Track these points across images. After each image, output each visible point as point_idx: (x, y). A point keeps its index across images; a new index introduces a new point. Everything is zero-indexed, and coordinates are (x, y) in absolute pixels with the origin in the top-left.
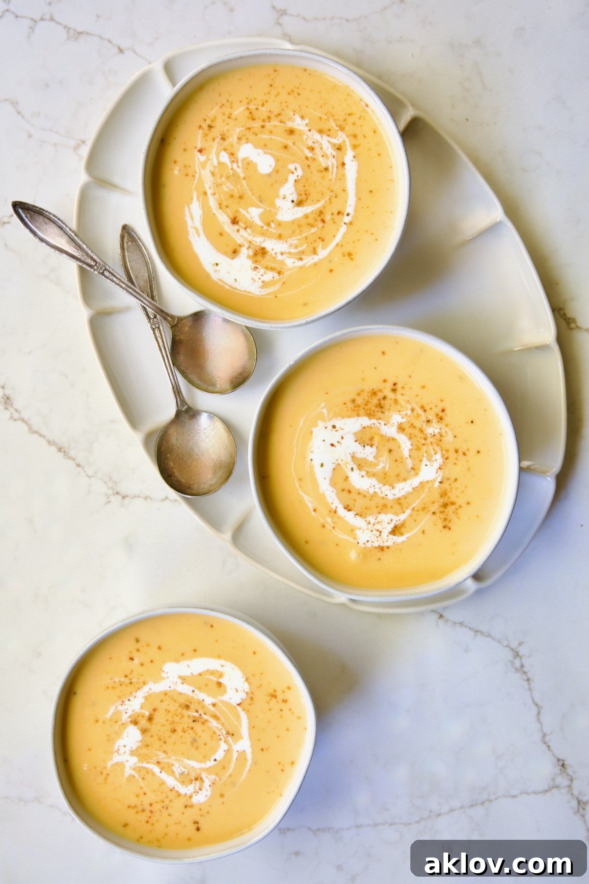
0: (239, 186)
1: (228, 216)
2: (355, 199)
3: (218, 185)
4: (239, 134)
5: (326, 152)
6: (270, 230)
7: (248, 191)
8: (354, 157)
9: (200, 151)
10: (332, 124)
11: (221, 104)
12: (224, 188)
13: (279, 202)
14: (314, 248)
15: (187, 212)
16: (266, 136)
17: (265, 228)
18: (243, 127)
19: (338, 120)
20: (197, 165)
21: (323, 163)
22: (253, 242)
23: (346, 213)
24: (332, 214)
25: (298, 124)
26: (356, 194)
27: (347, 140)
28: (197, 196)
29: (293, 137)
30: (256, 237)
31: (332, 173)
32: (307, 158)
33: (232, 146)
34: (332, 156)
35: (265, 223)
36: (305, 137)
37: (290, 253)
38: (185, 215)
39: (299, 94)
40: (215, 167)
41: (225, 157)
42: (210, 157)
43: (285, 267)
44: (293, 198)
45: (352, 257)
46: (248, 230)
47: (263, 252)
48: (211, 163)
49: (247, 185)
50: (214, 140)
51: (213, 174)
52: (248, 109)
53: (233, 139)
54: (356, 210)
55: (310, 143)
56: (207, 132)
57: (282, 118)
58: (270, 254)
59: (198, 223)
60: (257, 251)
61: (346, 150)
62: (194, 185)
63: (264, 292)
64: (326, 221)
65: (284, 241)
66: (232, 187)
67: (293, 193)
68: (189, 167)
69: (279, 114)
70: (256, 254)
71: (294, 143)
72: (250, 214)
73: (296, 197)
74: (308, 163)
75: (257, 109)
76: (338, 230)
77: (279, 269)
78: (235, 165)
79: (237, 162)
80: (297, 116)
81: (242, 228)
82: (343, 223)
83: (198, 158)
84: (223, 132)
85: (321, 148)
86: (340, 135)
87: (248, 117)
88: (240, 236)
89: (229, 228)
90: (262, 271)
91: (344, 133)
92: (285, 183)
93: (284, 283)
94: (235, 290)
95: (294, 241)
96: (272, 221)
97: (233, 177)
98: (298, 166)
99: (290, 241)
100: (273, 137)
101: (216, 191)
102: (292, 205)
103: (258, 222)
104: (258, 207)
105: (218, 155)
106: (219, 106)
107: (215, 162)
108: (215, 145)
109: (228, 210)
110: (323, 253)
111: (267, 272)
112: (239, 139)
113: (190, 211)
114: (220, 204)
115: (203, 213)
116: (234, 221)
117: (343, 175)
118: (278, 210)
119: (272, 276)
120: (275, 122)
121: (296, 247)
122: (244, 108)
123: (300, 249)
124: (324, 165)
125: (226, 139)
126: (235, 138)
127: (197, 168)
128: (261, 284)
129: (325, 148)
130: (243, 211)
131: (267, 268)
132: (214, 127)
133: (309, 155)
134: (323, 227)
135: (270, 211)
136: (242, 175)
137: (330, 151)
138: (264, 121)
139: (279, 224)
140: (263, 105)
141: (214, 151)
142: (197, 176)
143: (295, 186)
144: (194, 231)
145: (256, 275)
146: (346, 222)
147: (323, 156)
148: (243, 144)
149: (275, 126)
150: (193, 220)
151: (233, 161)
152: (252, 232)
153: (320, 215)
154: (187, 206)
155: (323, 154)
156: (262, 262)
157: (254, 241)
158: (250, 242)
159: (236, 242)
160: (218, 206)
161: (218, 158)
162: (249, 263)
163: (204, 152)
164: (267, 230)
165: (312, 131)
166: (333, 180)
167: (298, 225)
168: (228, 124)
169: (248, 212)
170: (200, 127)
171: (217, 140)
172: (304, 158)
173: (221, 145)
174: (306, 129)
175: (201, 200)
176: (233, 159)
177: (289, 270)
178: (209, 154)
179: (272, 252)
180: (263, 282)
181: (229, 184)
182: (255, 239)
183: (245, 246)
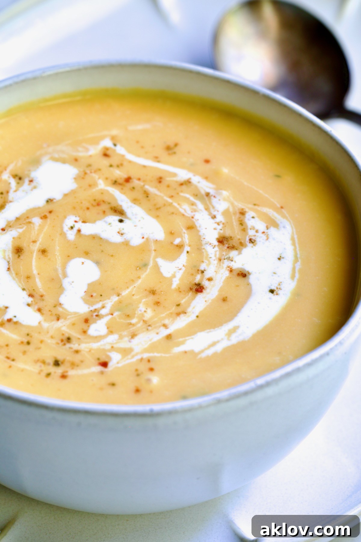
0: (135, 297)
1: (194, 298)
3: (148, 325)
6: (187, 241)
7: (136, 285)
9: (105, 365)
12: (149, 314)
13: (136, 241)
14: (182, 185)
17: (187, 248)
20: (129, 361)
22: (218, 256)
30: (208, 255)
33: (74, 324)
35: (182, 252)
37: (207, 209)
38: (216, 354)
40: (121, 337)
41: (98, 328)
42: (108, 347)
43: (231, 210)
44: (115, 221)
45: (172, 145)
46: (202, 268)
47: (222, 241)
48: (117, 343)
49: (128, 288)
50: (76, 352)
51: (133, 336)
56: (67, 364)
58: (222, 232)
59: (218, 334)
60: (228, 247)
62: (164, 355)
63: (282, 222)
65: (194, 220)
66: (142, 307)
68: (137, 370)
70: (232, 248)
72: (175, 273)
73: (110, 217)
77: (238, 215)
78: (103, 312)
79: (96, 310)
81: (203, 276)
83: (118, 363)
84: (58, 343)
88: (217, 274)
89: (212, 292)
90: (251, 233)
92: (100, 238)
93: (255, 205)
94: (298, 255)
95: (185, 209)
96: (172, 243)
99: (189, 213)
100: (35, 272)
103: (183, 259)
104: (157, 267)
105: (98, 338)
106: (13, 363)
108: (83, 347)
109: (183, 302)
110: (184, 174)
111: (249, 227)
113: (206, 349)
114: (178, 314)
115: (201, 330)
116: (199, 289)
118: (147, 239)
119: (253, 220)
121: (193, 204)
123: (192, 199)
126: (59, 324)
127: (134, 360)
128: (272, 229)
130: (176, 283)
131: (244, 230)
132: (55, 358)
134: (139, 179)
135: (155, 250)
136: (115, 299)
141: (95, 346)
142: (146, 356)
143: (94, 221)
144: (234, 335)
145: (262, 238)
148: (63, 308)
150: (218, 342)
151: (97, 316)
152: (203, 262)
154: (200, 356)
156: (239, 237)
157: (215, 256)
158: (220, 260)
159: (228, 278)
160: (182, 316)
161: (103, 337)
163: (103, 359)
164: (190, 246)
168: (42, 342)
169: (174, 276)
170: (64, 377)
171: (74, 346)
173: (79, 339)
175: (181, 340)
176: (94, 317)
177: (232, 204)
178: (104, 351)
179: (218, 231)
180: (267, 228)
181: (138, 312)
182: (212, 256)
183: (230, 265)
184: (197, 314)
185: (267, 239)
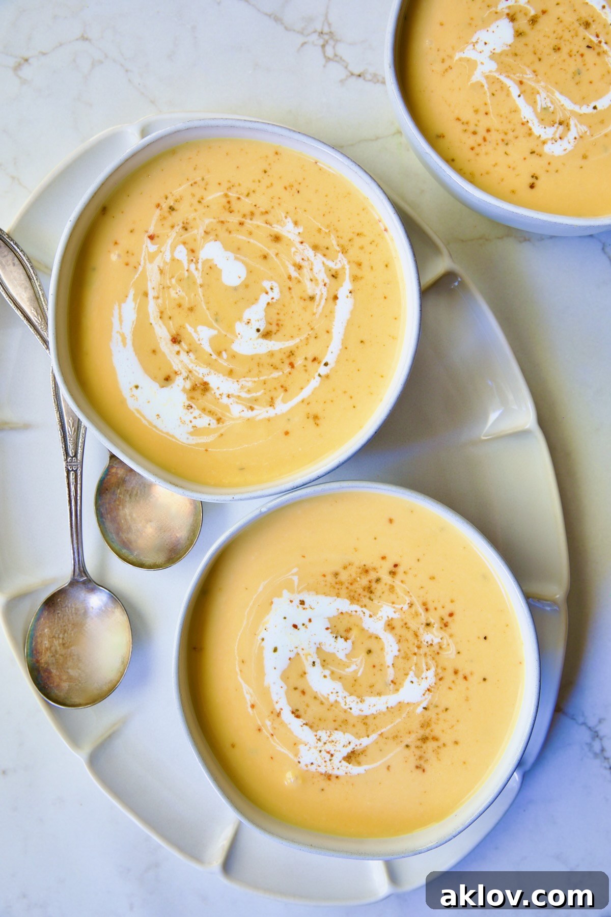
0: (193, 295)
1: (169, 331)
2: (340, 347)
3: (165, 288)
4: (207, 227)
5: (316, 275)
6: (220, 361)
7: (203, 303)
8: (350, 292)
9: (151, 238)
10: (333, 242)
11: (192, 182)
12: (173, 293)
13: (239, 327)
14: (272, 399)
15: (116, 313)
16: (241, 237)
17: (214, 357)
18: (214, 218)
19: (341, 238)
20: (143, 255)
21: (310, 289)
22: (194, 372)
23: (324, 362)
24: (306, 358)
25: (289, 231)
26: (342, 340)
27: (347, 267)
28: (134, 295)
29: (278, 245)
30: (200, 366)
31: (318, 306)
32: (290, 278)
33: (195, 240)
34: (323, 284)
35: (214, 351)
36: (293, 250)
37: (239, 397)
38: (112, 315)
39: (298, 192)
40: (165, 263)
41: (181, 253)
42: (163, 249)
43: (228, 414)
44: (260, 326)
45: (318, 422)
46: (191, 354)
47: (205, 387)
48: (163, 256)
49: (203, 295)
50: (173, 227)
51: (161, 272)
52: (226, 195)
53: (198, 232)
54: (338, 361)
55: (298, 259)
56: (166, 214)
57: (269, 217)
58: (213, 392)
59: (128, 329)
60: (196, 385)
61: (344, 280)
62: (133, 280)
63: (193, 440)
64: (295, 366)
65: (235, 380)
66: (182, 294)
67: (261, 320)
68: (133, 254)
69: (267, 212)
70: (194, 388)
71: (277, 254)
72: (198, 335)
73: (265, 325)
74: (290, 284)
75: (239, 198)
76: (308, 381)
77: (220, 415)
78: (193, 266)
79: (197, 262)
80: (289, 219)
81: (184, 350)
82: (317, 374)
83: (147, 246)
84: (187, 219)
85: (311, 270)
86: (339, 259)
87: (224, 207)
88: (179, 361)
89: (166, 347)
90: (197, 412)
91: (345, 257)
92: (253, 304)
93: (221, 435)
94: (154, 429)
95: (248, 382)
96: (225, 350)
97: (187, 281)
98: (275, 285)
99: (243, 381)
100: (252, 241)
101: (161, 295)
102: (257, 334)
103: (208, 348)
104: (210, 326)
105: (173, 248)
106: (190, 183)
107: (168, 258)
108: (173, 234)
109: (171, 322)
110: (281, 407)
111: (203, 415)
112: (206, 233)
113: (120, 312)
114: (162, 313)
115: (138, 319)
116: (175, 340)
117: (332, 312)
118: (237, 336)
119: (208, 423)
120: (258, 221)
121: (249, 391)
122: (222, 193)
123: (254, 395)
124: (310, 292)
125: (189, 230)
126: (201, 231)
127: (142, 259)
128: (190, 429)
129: (316, 270)
130: (189, 329)
131: (204, 410)
132: (176, 210)
133: (294, 274)
134: (290, 373)
135: (226, 336)
136: (199, 281)
137: (322, 276)
138: (244, 216)
139: (234, 356)
140: (248, 195)
141: (169, 242)
142: (140, 269)
143: (266, 310)
144: (120, 339)
145: (188, 416)
146: (321, 374)
147: (311, 280)
148: (211, 240)
149: (258, 226)
150: (121, 324)
151: (192, 260)
152: (196, 359)
153: (289, 356)
154: (117, 304)
155: (312, 278)
156: (200, 401)
157: (196, 371)
158: (190, 372)
159: (171, 367)
160: (159, 315)
161: (173, 251)
162: (183, 399)
163: (156, 240)
164: (215, 360)
165: (304, 244)
166: (317, 316)
167: (257, 363)
168: (196, 210)
169: (196, 331)
170: (158, 206)
171: (178, 229)
172: (286, 277)
173: (181, 236)
174: (298, 239)
175: (138, 301)
176: (192, 258)
177: (233, 419)
178: (162, 245)
179: (216, 391)
180: (193, 427)
181: (179, 289)
182: (197, 369)
183: (182, 375)
184: (154, 325)
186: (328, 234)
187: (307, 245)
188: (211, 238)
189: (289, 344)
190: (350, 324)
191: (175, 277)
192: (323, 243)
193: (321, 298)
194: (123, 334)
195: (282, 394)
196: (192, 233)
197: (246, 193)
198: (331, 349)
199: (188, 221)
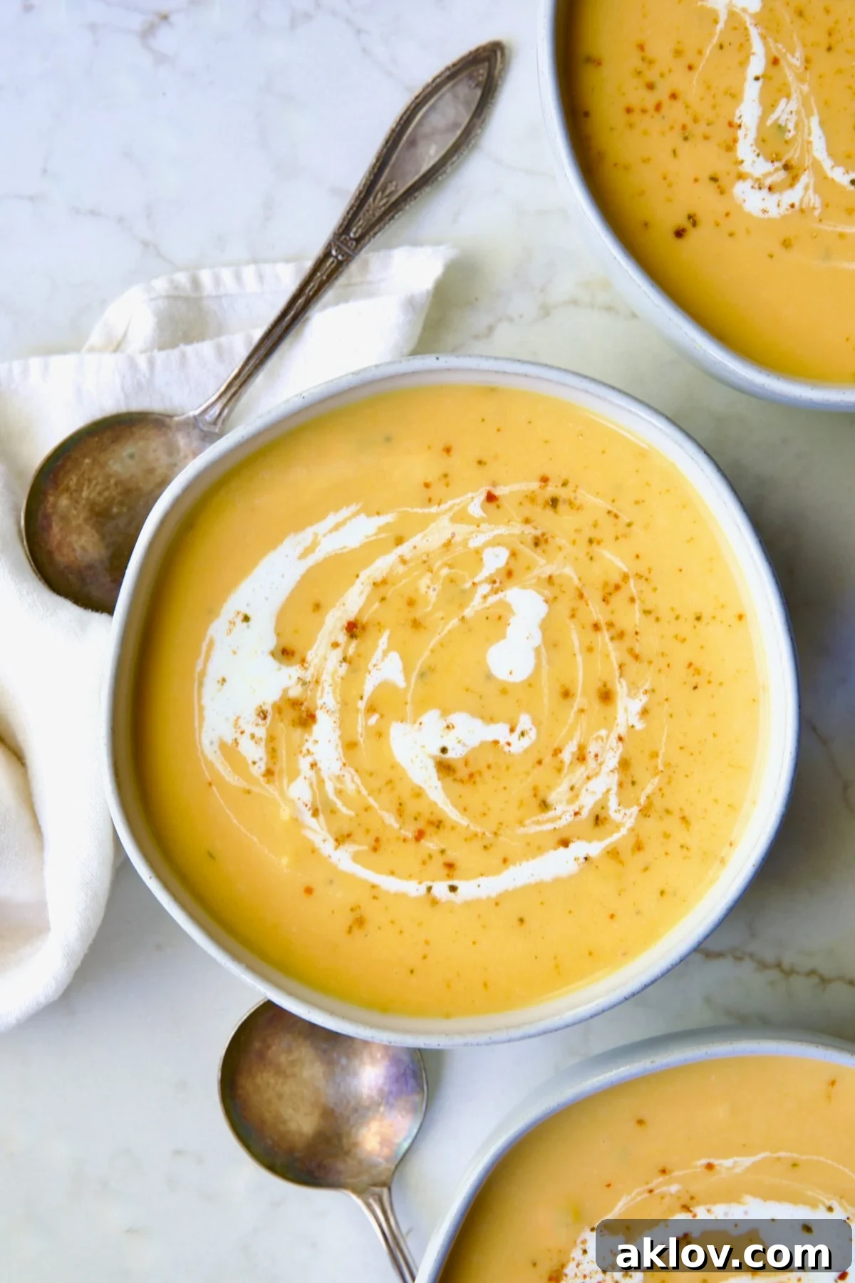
0: (440, 614)
1: (361, 611)
2: (493, 894)
3: (426, 563)
4: (560, 575)
5: (583, 791)
6: (360, 718)
7: (436, 639)
8: (586, 859)
9: (491, 498)
10: (649, 786)
11: (615, 511)
12: (424, 582)
13: (432, 718)
14: (349, 836)
15: (345, 513)
16: (575, 639)
17: (362, 705)
18: (580, 579)
19: (663, 795)
20: (457, 501)
21: (557, 795)
22: (320, 689)
23: (455, 883)
24: (443, 852)
25: (628, 708)
26: (506, 891)
27: (624, 831)
28: (388, 524)
29: (597, 705)
30: (334, 692)
31: (538, 823)
32: (557, 752)
33: (528, 568)
34: (577, 810)
35: (370, 699)
36: (603, 733)
37: (321, 782)
38: (337, 509)
39: (695, 688)
40: (465, 542)
41: (495, 560)
42: (484, 526)
43: (285, 781)
44: (453, 749)
45: (355, 929)
46: (345, 665)
47: (307, 720)
48: (472, 533)
49: (449, 632)
50: (527, 521)
51: (448, 545)
52: (626, 577)
53: (544, 567)
54: (468, 904)
55: (593, 748)
56: (541, 501)
57: (632, 667)
58: (306, 737)
59: (329, 546)
60: (302, 704)
61: (600, 839)
62: (409, 509)
63: (210, 751)
64: (423, 841)
65: (344, 760)
66: (433, 596)
67: (464, 745)
68: (447, 485)
69: (636, 657)
70: (296, 704)
71: (582, 711)
72: (383, 659)
73: (459, 756)
74: (548, 759)
75: (632, 600)
76: (410, 877)
77: (277, 770)
78: (485, 589)
79: (496, 592)
80: (644, 699)
81: (345, 651)
82: (429, 883)
83: (473, 498)
84: (553, 537)
85: (589, 778)
86: (628, 812)
87: (606, 584)
88: (324, 654)
89: (334, 621)
90: (261, 732)
91: (636, 819)
92: (482, 718)
93: (249, 792)
94: (196, 685)
95: (352, 784)
96: (382, 716)
97: (456, 593)
98: (532, 734)
99: (349, 774)
100: (579, 658)
101: (411, 565)
102: (437, 752)
103: (369, 686)
104: (407, 671)
105: (496, 542)
106: (610, 508)
107: (475, 543)
108: (517, 528)
109: (377, 605)
110: (343, 859)
111: (263, 744)
112: (550, 580)
113: (349, 518)
114: (384, 582)
115: (354, 552)
116: (353, 629)
117: (540, 850)
118: (415, 722)
119: (256, 759)
120: (615, 653)
121: (339, 792)
122: (626, 570)
123: (339, 804)
124: (552, 798)
125: (539, 550)
126: (548, 570)
127: (450, 503)
128: (229, 740)
129: (592, 785)
130: (383, 641)
131: (271, 739)
132: (556, 512)
133: (567, 756)
134: (405, 840)
135: (406, 703)
136: (468, 612)
137: (587, 802)
138: (611, 625)
139: (380, 734)
140: (647, 612)
141: (501, 530)
142: (434, 509)
143: (483, 744)
144: (308, 542)
145: (247, 721)
146: (434, 891)
147: (572, 788)
148: (542, 595)
149: (607, 655)
150: (331, 531)
151: (494, 582)
152: (342, 678)
153: (431, 823)
154: (358, 507)
155: (576, 786)
156: (281, 725)
157: (323, 688)
158: (317, 682)
159: (310, 647)
160: (379, 580)
161: (490, 544)
162: (270, 696)
163: (492, 506)
164: (358, 710)
165: (620, 744)
166: (521, 831)
167: (390, 779)
168: (574, 542)
169: (385, 653)
170: (545, 480)
171: (530, 531)
172: (555, 745)
173: (522, 543)
174: (621, 729)
175: (382, 536)
176: (498, 580)
177: (282, 793)
178: (490, 521)
179: (311, 741)
180: (236, 742)
181: (438, 586)
182: (328, 689)
183: (304, 671)
184: (358, 581)
185: (238, 718)
186: (656, 772)
187: (621, 749)
188: (546, 592)
189: (451, 813)
190: (539, 887)
191: (453, 571)
192: (638, 771)
193: (553, 820)
194: (319, 544)
195: (365, 848)
196: (535, 556)
197: (648, 607)
198: (482, 880)
199: (550, 540)
